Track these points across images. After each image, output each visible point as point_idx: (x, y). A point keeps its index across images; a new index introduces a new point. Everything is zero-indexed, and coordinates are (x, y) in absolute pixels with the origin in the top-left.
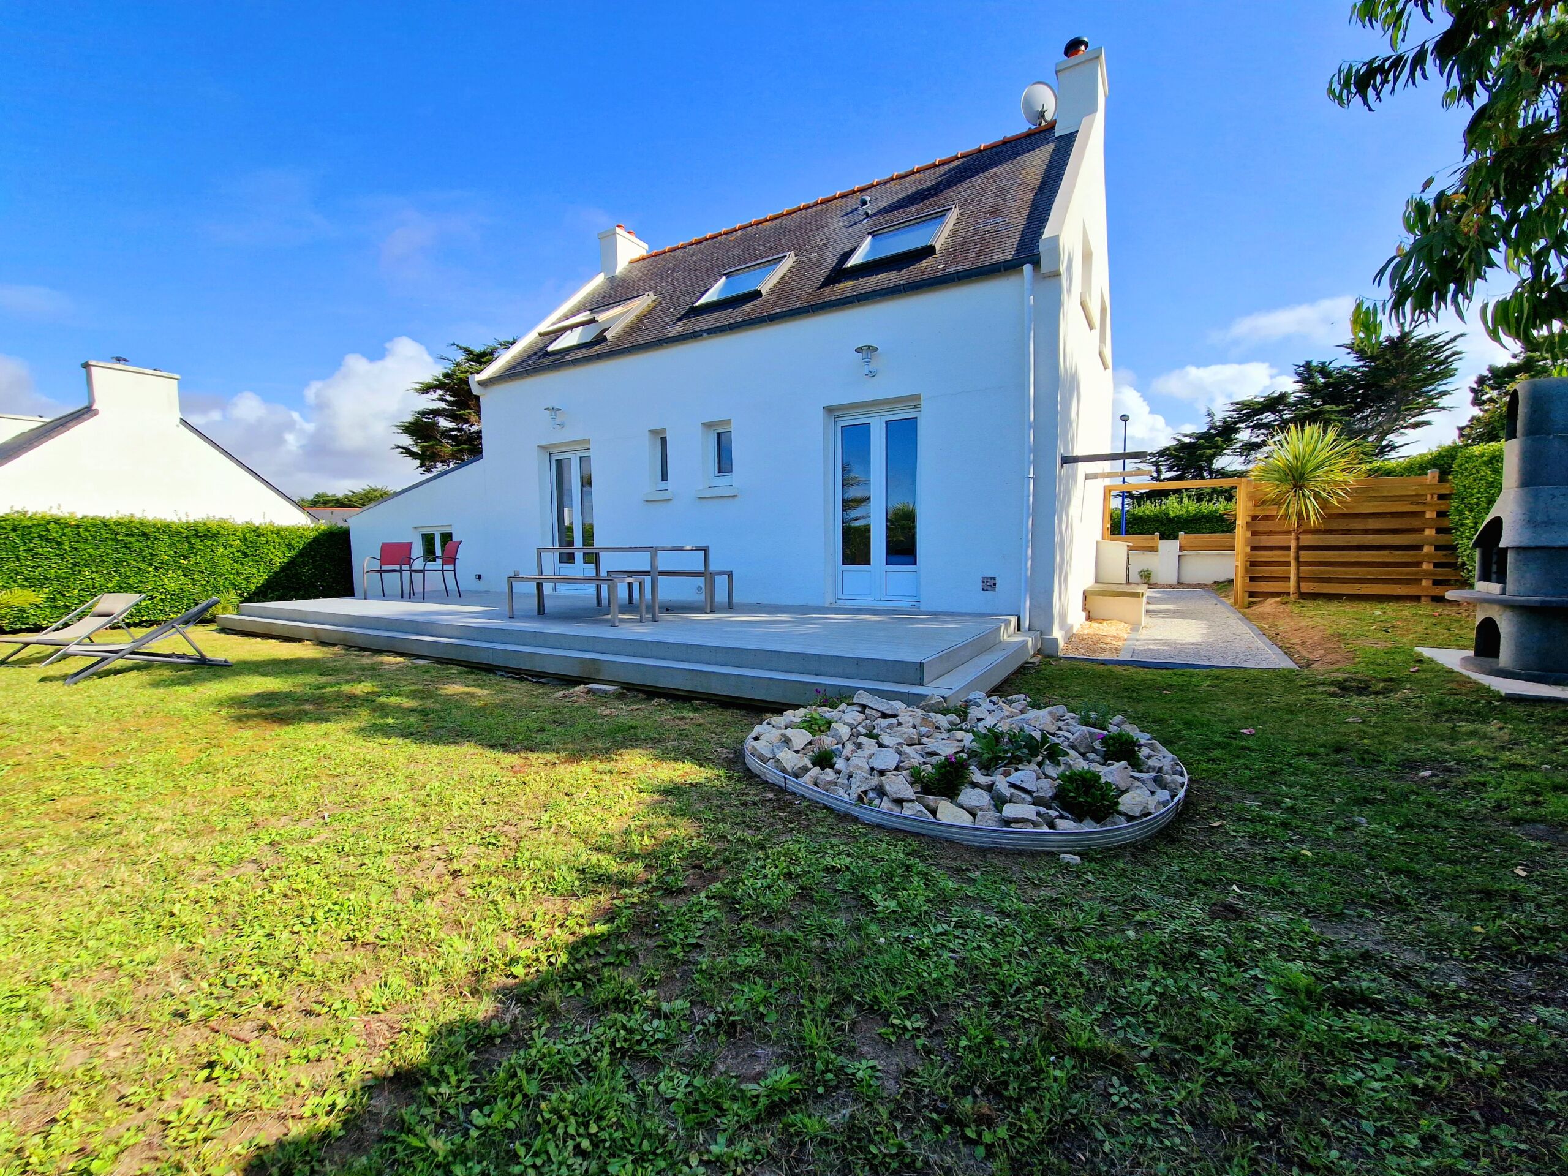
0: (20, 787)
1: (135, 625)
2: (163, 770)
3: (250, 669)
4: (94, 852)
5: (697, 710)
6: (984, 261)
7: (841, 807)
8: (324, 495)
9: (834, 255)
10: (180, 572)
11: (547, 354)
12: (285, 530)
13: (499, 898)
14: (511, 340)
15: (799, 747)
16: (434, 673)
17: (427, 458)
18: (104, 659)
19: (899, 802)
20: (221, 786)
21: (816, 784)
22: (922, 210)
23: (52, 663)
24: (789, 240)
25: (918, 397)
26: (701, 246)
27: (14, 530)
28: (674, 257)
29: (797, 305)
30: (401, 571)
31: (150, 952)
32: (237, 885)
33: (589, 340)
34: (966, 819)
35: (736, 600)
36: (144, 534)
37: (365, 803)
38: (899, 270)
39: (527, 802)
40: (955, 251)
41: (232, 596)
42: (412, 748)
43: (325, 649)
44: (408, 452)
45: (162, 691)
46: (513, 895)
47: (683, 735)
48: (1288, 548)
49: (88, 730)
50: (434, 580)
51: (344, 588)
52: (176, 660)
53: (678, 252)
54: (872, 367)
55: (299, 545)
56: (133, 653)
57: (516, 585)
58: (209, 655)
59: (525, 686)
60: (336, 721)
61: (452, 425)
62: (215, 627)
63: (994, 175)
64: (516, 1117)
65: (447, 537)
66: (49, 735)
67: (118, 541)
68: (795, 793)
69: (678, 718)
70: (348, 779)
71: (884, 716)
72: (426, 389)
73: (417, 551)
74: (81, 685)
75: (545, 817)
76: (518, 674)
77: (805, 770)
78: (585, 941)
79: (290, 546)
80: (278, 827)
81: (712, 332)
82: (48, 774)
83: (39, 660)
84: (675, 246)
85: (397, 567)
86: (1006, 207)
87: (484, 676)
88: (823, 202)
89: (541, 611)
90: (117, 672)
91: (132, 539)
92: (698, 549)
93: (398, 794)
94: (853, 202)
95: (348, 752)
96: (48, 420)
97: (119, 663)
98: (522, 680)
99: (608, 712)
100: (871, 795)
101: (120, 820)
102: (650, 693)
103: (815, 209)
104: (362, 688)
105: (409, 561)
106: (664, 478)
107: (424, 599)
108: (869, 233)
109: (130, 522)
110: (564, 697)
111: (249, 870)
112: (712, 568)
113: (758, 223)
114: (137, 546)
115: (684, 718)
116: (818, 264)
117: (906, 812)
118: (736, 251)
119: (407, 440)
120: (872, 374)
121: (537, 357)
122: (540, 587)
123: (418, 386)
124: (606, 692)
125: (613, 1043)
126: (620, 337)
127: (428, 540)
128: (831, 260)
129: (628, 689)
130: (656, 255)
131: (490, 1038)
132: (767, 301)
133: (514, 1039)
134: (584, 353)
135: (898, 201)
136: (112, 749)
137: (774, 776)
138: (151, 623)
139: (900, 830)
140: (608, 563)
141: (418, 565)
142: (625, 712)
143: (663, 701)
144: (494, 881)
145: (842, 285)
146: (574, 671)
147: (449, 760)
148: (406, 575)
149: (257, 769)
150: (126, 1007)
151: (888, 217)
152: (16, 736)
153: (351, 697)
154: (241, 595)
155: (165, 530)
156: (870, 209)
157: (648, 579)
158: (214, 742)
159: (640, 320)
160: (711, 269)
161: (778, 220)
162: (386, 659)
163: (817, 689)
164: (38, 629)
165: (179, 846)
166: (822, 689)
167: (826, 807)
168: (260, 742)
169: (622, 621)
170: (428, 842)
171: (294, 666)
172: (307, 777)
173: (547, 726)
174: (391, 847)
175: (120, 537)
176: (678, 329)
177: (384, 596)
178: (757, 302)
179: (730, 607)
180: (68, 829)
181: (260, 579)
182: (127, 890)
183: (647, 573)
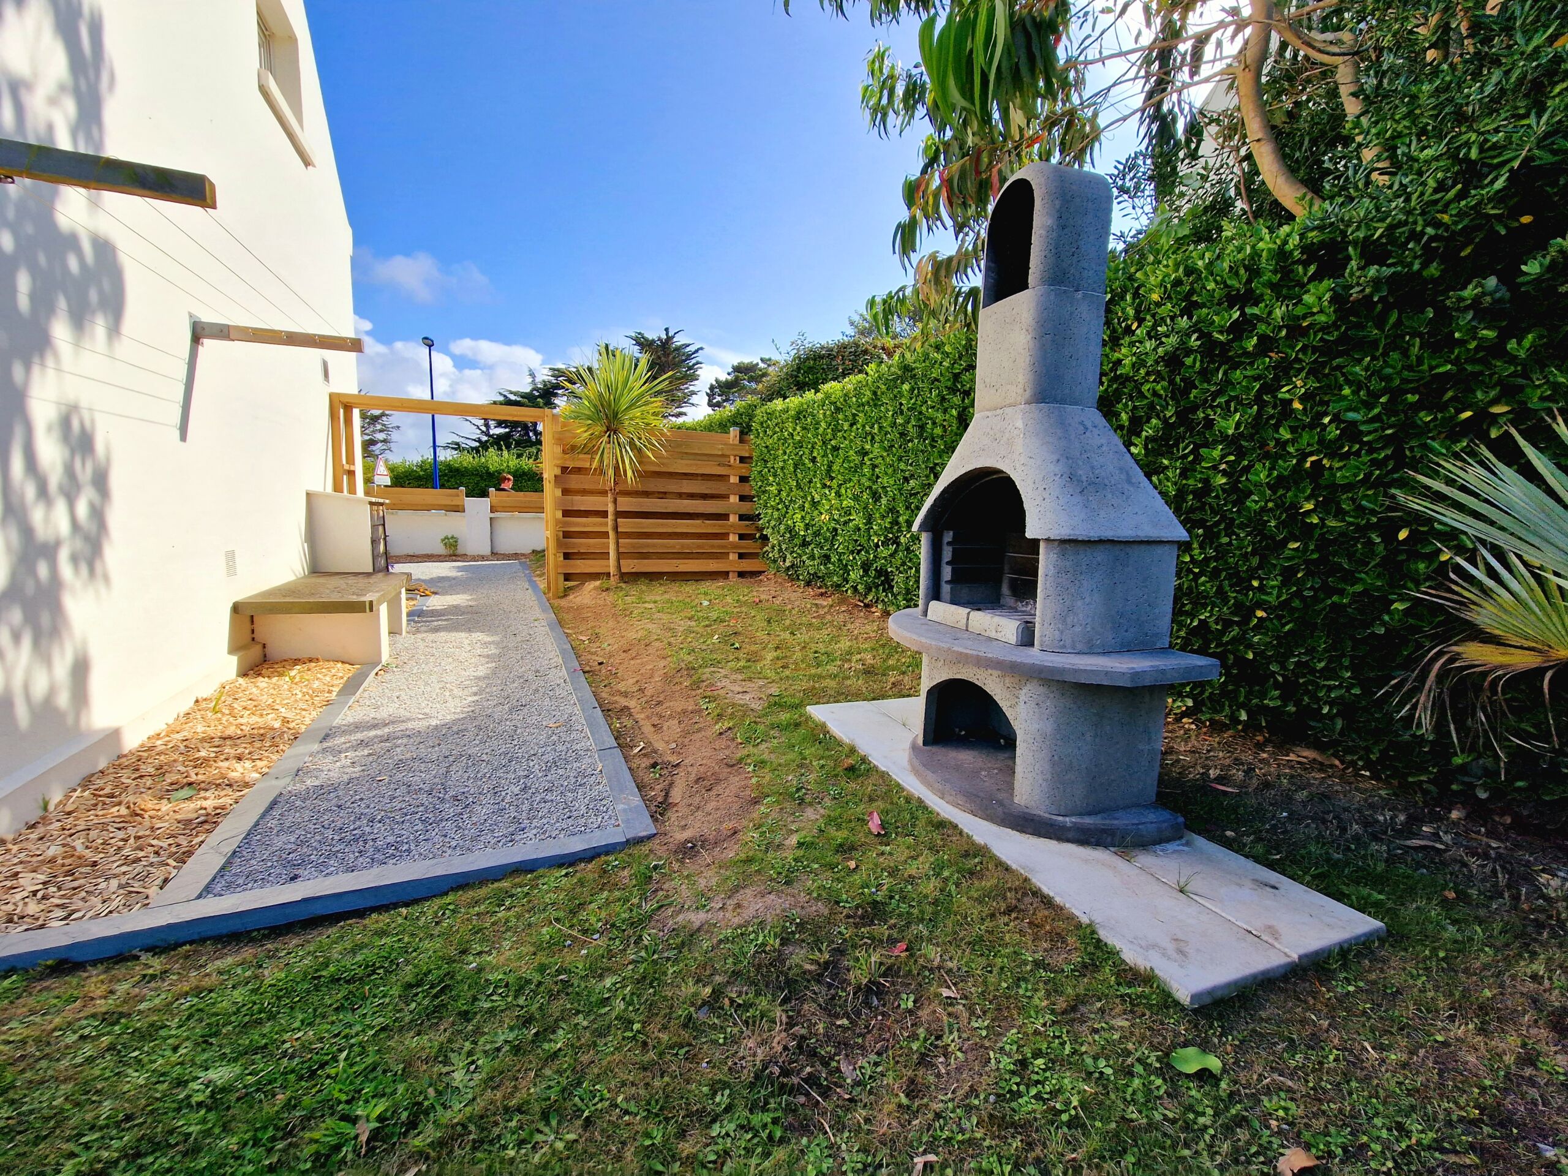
48: (604, 514)
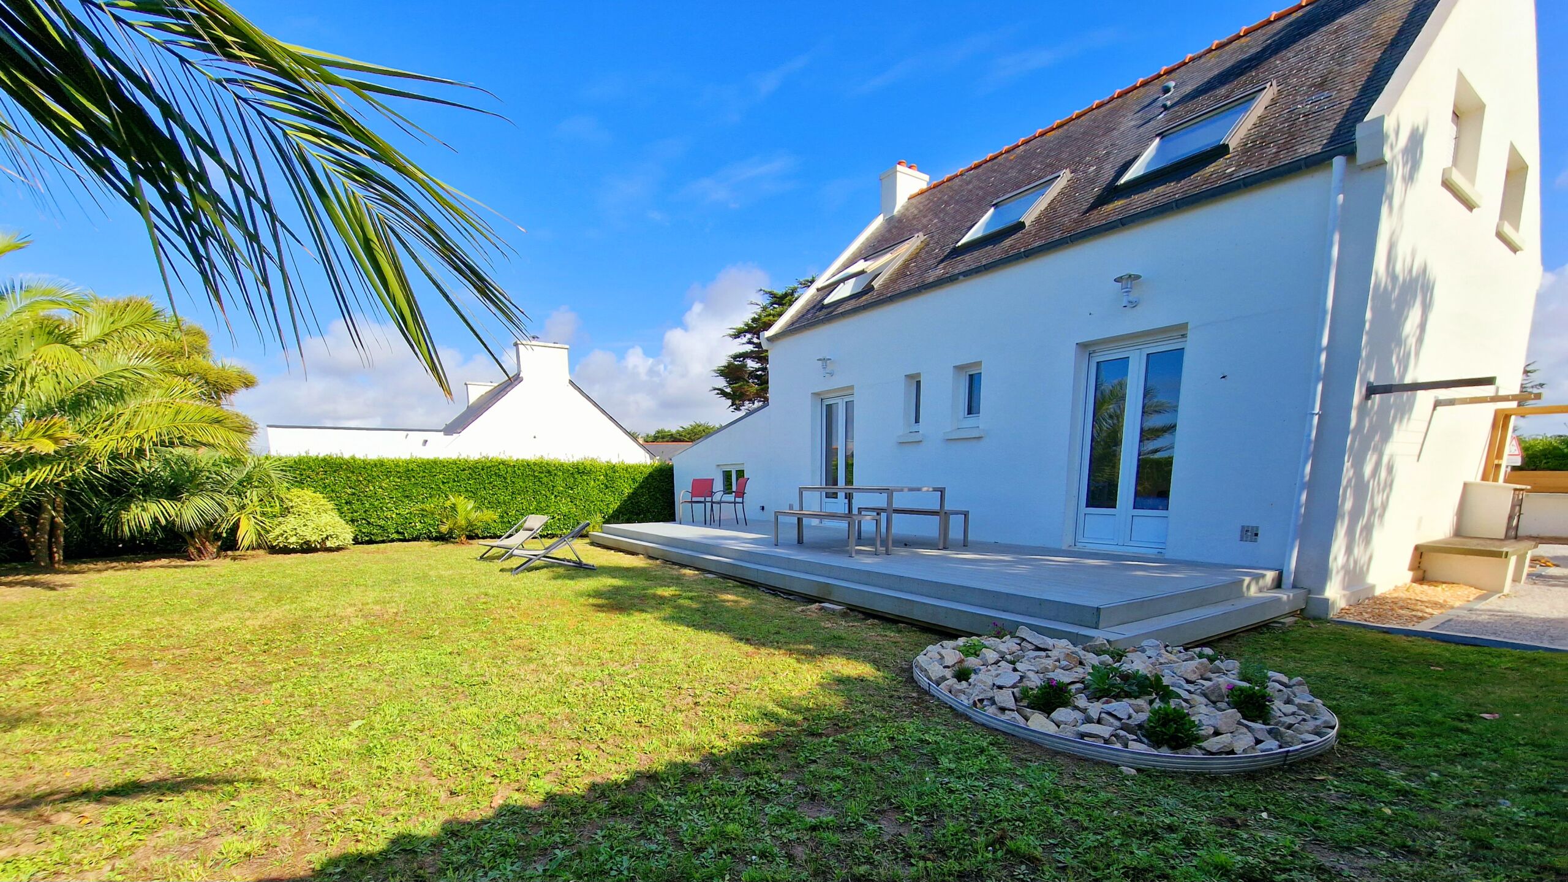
0: (497, 631)
1: (545, 536)
2: (561, 631)
3: (606, 573)
4: (532, 666)
5: (899, 631)
6: (1285, 159)
7: (960, 709)
8: (662, 431)
9: (1113, 167)
10: (569, 499)
11: (824, 307)
12: (631, 467)
13: (715, 719)
14: (810, 279)
15: (950, 664)
16: (717, 585)
17: (737, 398)
18: (530, 559)
19: (1003, 710)
20: (587, 643)
21: (950, 692)
22: (1233, 91)
23: (504, 560)
24: (1071, 153)
25: (1184, 326)
26: (980, 170)
27: (483, 470)
28: (950, 187)
29: (1057, 237)
30: (704, 502)
31: (556, 710)
32: (592, 690)
33: (860, 290)
34: (1051, 729)
35: (970, 538)
36: (549, 472)
37: (658, 661)
38: (1179, 181)
39: (747, 674)
40: (1253, 146)
41: (599, 518)
42: (691, 632)
43: (651, 561)
44: (723, 393)
45: (560, 582)
46: (723, 719)
47: (877, 648)
49: (525, 604)
50: (727, 511)
51: (668, 514)
52: (566, 563)
53: (957, 180)
54: (1132, 297)
55: (640, 479)
56: (544, 557)
57: (781, 518)
58: (584, 561)
59: (778, 600)
60: (651, 613)
61: (758, 366)
62: (587, 540)
63: (1342, 27)
64: (695, 801)
65: (740, 474)
66: (507, 604)
67: (535, 477)
68: (934, 696)
69: (881, 635)
70: (651, 647)
71: (1038, 649)
72: (738, 335)
73: (718, 485)
74: (520, 575)
75: (755, 683)
76: (774, 591)
77: (944, 679)
78: (752, 745)
79: (634, 480)
80: (612, 666)
81: (968, 274)
82: (509, 626)
83: (498, 558)
84: (954, 174)
85: (702, 499)
86: (1340, 74)
87: (750, 590)
88: (1120, 96)
89: (800, 541)
90: (537, 568)
91: (543, 475)
92: (935, 490)
93: (677, 660)
94: (1155, 89)
95: (654, 632)
96: (496, 385)
97: (537, 563)
98: (776, 595)
99: (830, 625)
100: (985, 703)
101: (542, 653)
102: (869, 614)
103: (1109, 106)
104: (667, 592)
105: (711, 494)
106: (917, 421)
107: (720, 526)
108: (1158, 135)
109: (542, 463)
110: (803, 611)
111: (598, 684)
112: (947, 508)
113: (1042, 135)
114: (545, 480)
115: (886, 636)
116: (1092, 181)
117: (1003, 717)
118: (1013, 173)
119: (722, 383)
120: (1134, 304)
121: (814, 311)
122: (800, 520)
123: (732, 332)
124: (834, 610)
125: (748, 787)
126: (885, 286)
127: (727, 476)
128: (1108, 173)
129: (851, 610)
130: (935, 187)
131: (693, 774)
132: (1029, 233)
133: (703, 776)
134: (853, 304)
135: (1209, 82)
136: (536, 616)
137: (924, 681)
138: (553, 536)
139: (997, 730)
140: (859, 500)
141: (717, 497)
142: (840, 627)
143: (876, 621)
144: (715, 710)
145: (1111, 206)
146: (814, 592)
147: (711, 644)
148: (709, 505)
149: (606, 635)
150: (547, 728)
151: (1190, 105)
152: (492, 603)
153: (662, 597)
154: (604, 517)
155: (560, 467)
156: (1168, 99)
157: (884, 515)
158: (585, 618)
159: (906, 265)
160: (984, 198)
161: (1065, 127)
162: (687, 572)
163: (995, 622)
164: (495, 537)
165: (568, 669)
166: (999, 624)
167: (951, 707)
168: (609, 621)
169: (859, 552)
170: (686, 686)
171: (631, 574)
172: (631, 643)
173: (782, 631)
174: (666, 685)
175: (536, 474)
176: (940, 271)
177: (693, 522)
178: (1019, 235)
179: (965, 545)
180: (519, 654)
181: (615, 506)
182: (546, 684)
183: (883, 510)
